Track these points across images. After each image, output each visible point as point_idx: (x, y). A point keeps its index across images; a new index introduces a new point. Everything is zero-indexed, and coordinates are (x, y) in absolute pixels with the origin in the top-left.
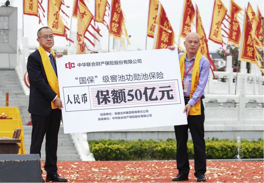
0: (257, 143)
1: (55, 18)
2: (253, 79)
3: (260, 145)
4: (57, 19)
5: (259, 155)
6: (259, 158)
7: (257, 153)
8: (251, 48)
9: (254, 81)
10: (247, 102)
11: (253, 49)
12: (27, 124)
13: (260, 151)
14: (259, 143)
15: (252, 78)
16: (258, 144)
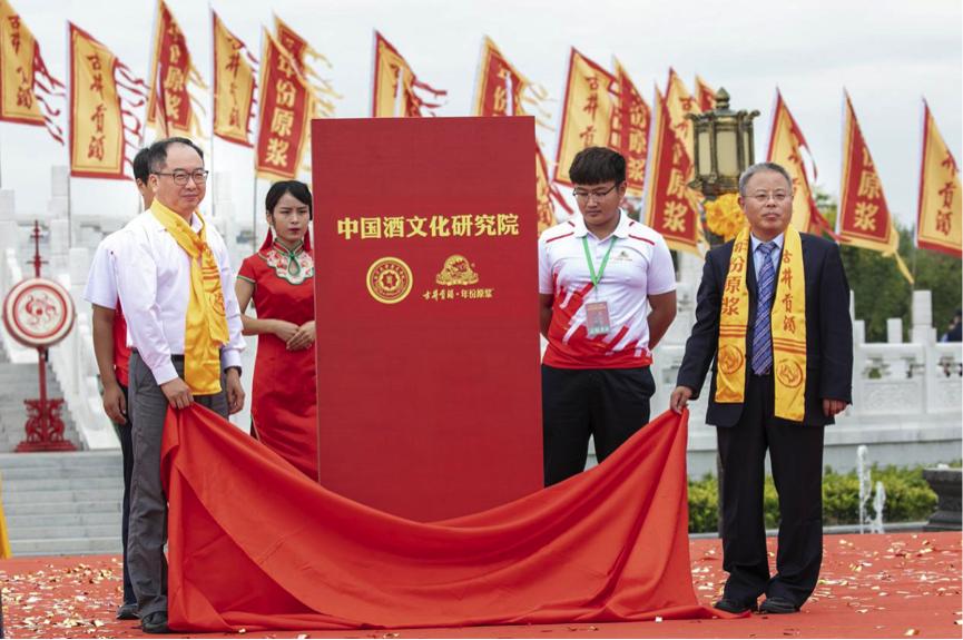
0: (700, 486)
1: (96, 129)
2: (689, 299)
3: (706, 492)
4: (100, 129)
5: (703, 522)
6: (704, 531)
7: (699, 518)
8: (680, 205)
9: (690, 305)
10: (668, 366)
11: (685, 209)
12: (15, 447)
13: (708, 512)
14: (705, 488)
15: (686, 297)
16: (701, 491)
